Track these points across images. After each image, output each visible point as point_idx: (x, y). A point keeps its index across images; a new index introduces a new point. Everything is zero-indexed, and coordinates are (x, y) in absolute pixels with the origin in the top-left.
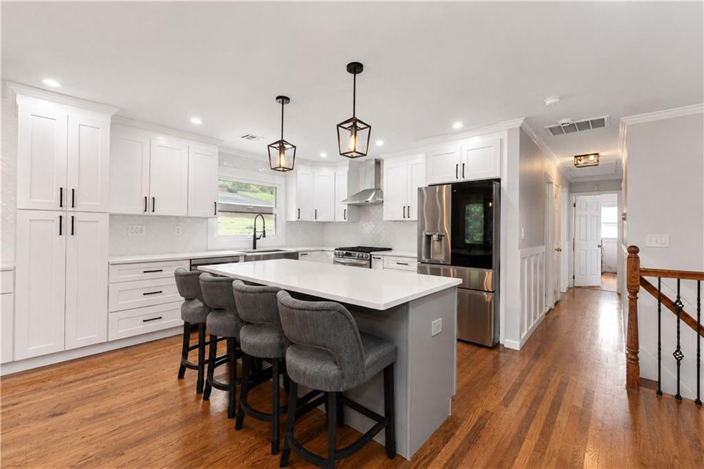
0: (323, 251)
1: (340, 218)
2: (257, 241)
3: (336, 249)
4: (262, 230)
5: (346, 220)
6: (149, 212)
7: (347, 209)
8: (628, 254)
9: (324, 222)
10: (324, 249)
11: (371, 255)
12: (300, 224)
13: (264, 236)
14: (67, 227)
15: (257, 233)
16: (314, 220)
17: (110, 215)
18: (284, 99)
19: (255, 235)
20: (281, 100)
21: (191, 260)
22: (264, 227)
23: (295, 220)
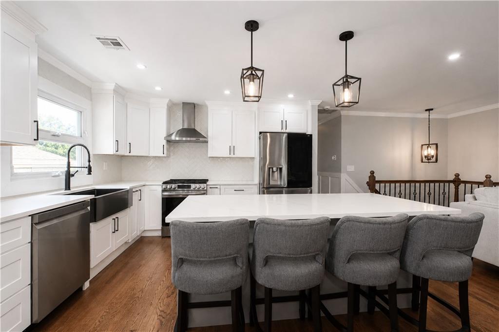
0: (145, 185)
1: (159, 153)
2: (71, 178)
3: (165, 183)
5: (165, 155)
7: (165, 144)
8: (370, 174)
16: (129, 154)
19: (68, 171)
23: (113, 153)
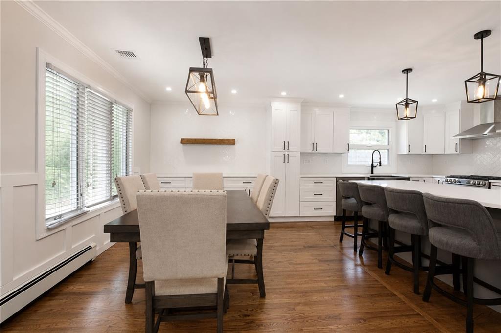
0: (433, 177)
1: (451, 150)
2: (374, 168)
3: (448, 177)
4: (379, 161)
5: (458, 153)
6: (315, 151)
7: (458, 143)
9: (433, 155)
10: (434, 176)
11: (490, 183)
12: (410, 156)
13: (380, 165)
14: (286, 159)
15: (374, 163)
16: (424, 153)
17: (301, 153)
18: (407, 71)
19: (372, 164)
20: (406, 72)
21: (337, 178)
22: (380, 159)
23: (405, 153)
